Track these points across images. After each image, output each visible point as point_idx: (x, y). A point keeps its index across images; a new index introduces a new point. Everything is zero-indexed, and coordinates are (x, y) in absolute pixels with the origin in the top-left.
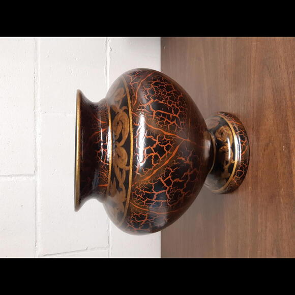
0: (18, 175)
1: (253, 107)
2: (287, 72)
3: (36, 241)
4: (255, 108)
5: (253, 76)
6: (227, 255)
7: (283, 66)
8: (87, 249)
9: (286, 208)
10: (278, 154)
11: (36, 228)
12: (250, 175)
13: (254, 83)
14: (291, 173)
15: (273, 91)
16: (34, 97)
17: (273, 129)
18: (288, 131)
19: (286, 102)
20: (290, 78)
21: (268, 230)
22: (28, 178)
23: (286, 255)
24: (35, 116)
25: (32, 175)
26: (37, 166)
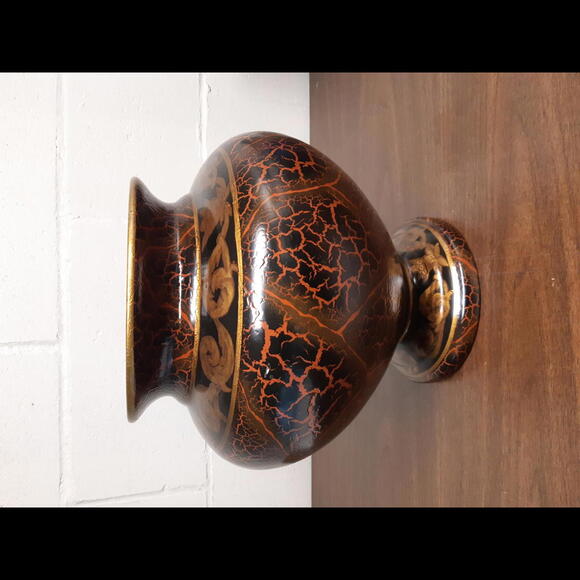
1: (492, 199)
2: (560, 125)
3: (62, 474)
4: (495, 201)
5: (490, 136)
6: (441, 501)
7: (551, 114)
8: (163, 489)
9: (558, 403)
10: (542, 294)
11: (61, 448)
12: (486, 338)
13: (493, 149)
14: (568, 332)
15: (531, 164)
16: (57, 186)
17: (533, 242)
18: (563, 246)
19: (557, 187)
20: (566, 136)
21: (522, 448)
23: (557, 501)
25: (52, 343)
26: (60, 327)
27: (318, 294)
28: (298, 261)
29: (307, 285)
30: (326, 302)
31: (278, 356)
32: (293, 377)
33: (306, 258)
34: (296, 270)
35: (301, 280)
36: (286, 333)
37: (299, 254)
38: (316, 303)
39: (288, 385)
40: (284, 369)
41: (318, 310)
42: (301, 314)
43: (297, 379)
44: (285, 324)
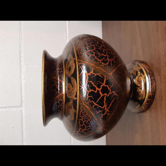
0: (10, 107)
16: (20, 55)
22: (16, 109)
24: (21, 68)
25: (19, 107)
26: (22, 101)
27: (101, 62)
28: (94, 53)
29: (98, 59)
30: (105, 64)
31: (91, 82)
32: (97, 89)
33: (96, 52)
34: (94, 55)
35: (96, 58)
36: (93, 74)
37: (94, 51)
38: (101, 64)
39: (96, 92)
40: (94, 86)
41: (102, 66)
42: (97, 67)
43: (99, 89)
44: (92, 71)
